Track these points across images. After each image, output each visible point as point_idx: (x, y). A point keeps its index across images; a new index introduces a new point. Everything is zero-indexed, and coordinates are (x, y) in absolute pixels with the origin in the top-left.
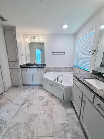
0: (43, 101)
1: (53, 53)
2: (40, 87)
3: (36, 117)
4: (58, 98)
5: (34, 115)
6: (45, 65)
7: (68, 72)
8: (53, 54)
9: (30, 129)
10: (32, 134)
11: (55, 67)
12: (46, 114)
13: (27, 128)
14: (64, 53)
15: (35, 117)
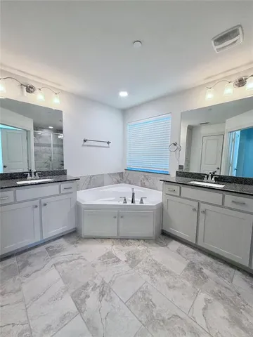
0: (119, 261)
1: (85, 141)
2: (73, 239)
3: (149, 294)
4: (138, 240)
5: (139, 294)
6: (64, 173)
7: (115, 183)
8: (85, 143)
9: (167, 318)
10: (179, 319)
11: (91, 177)
12: (156, 275)
13: (162, 324)
14: (108, 143)
15: (147, 295)
